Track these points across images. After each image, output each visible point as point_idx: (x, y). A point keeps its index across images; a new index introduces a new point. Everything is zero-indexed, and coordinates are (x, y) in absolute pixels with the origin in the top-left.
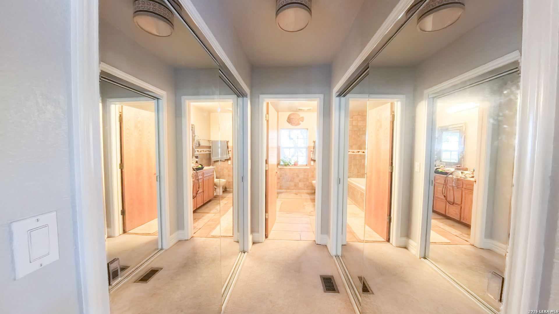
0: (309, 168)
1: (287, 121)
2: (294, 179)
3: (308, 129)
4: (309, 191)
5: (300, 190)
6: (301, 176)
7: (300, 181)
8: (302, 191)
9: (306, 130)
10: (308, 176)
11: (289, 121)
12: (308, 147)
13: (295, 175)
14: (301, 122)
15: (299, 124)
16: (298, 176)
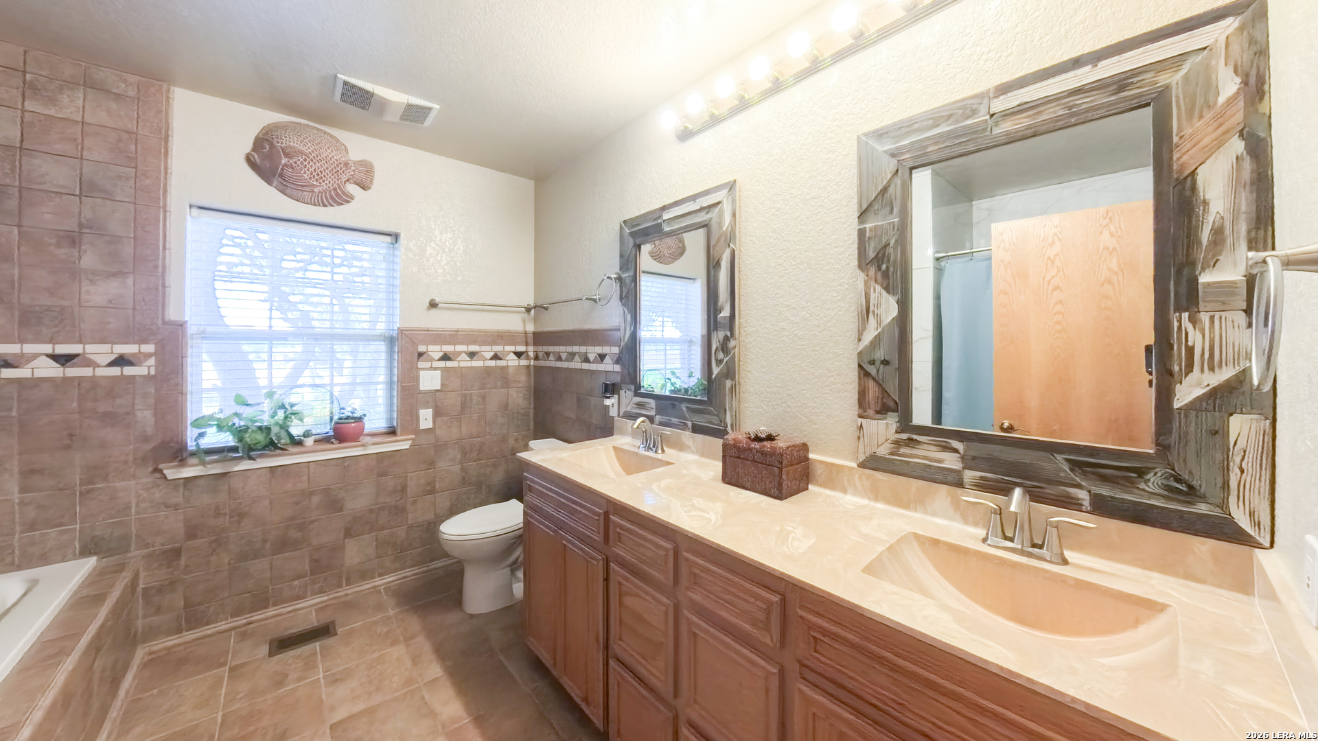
0: (405, 445)
1: (249, 160)
2: (302, 527)
3: (396, 237)
4: (409, 572)
5: (349, 582)
6: (359, 501)
7: (348, 533)
8: (367, 585)
9: (388, 239)
10: (404, 489)
11: (267, 164)
12: (401, 331)
13: (316, 500)
14: (352, 188)
15: (339, 198)
16: (334, 505)
